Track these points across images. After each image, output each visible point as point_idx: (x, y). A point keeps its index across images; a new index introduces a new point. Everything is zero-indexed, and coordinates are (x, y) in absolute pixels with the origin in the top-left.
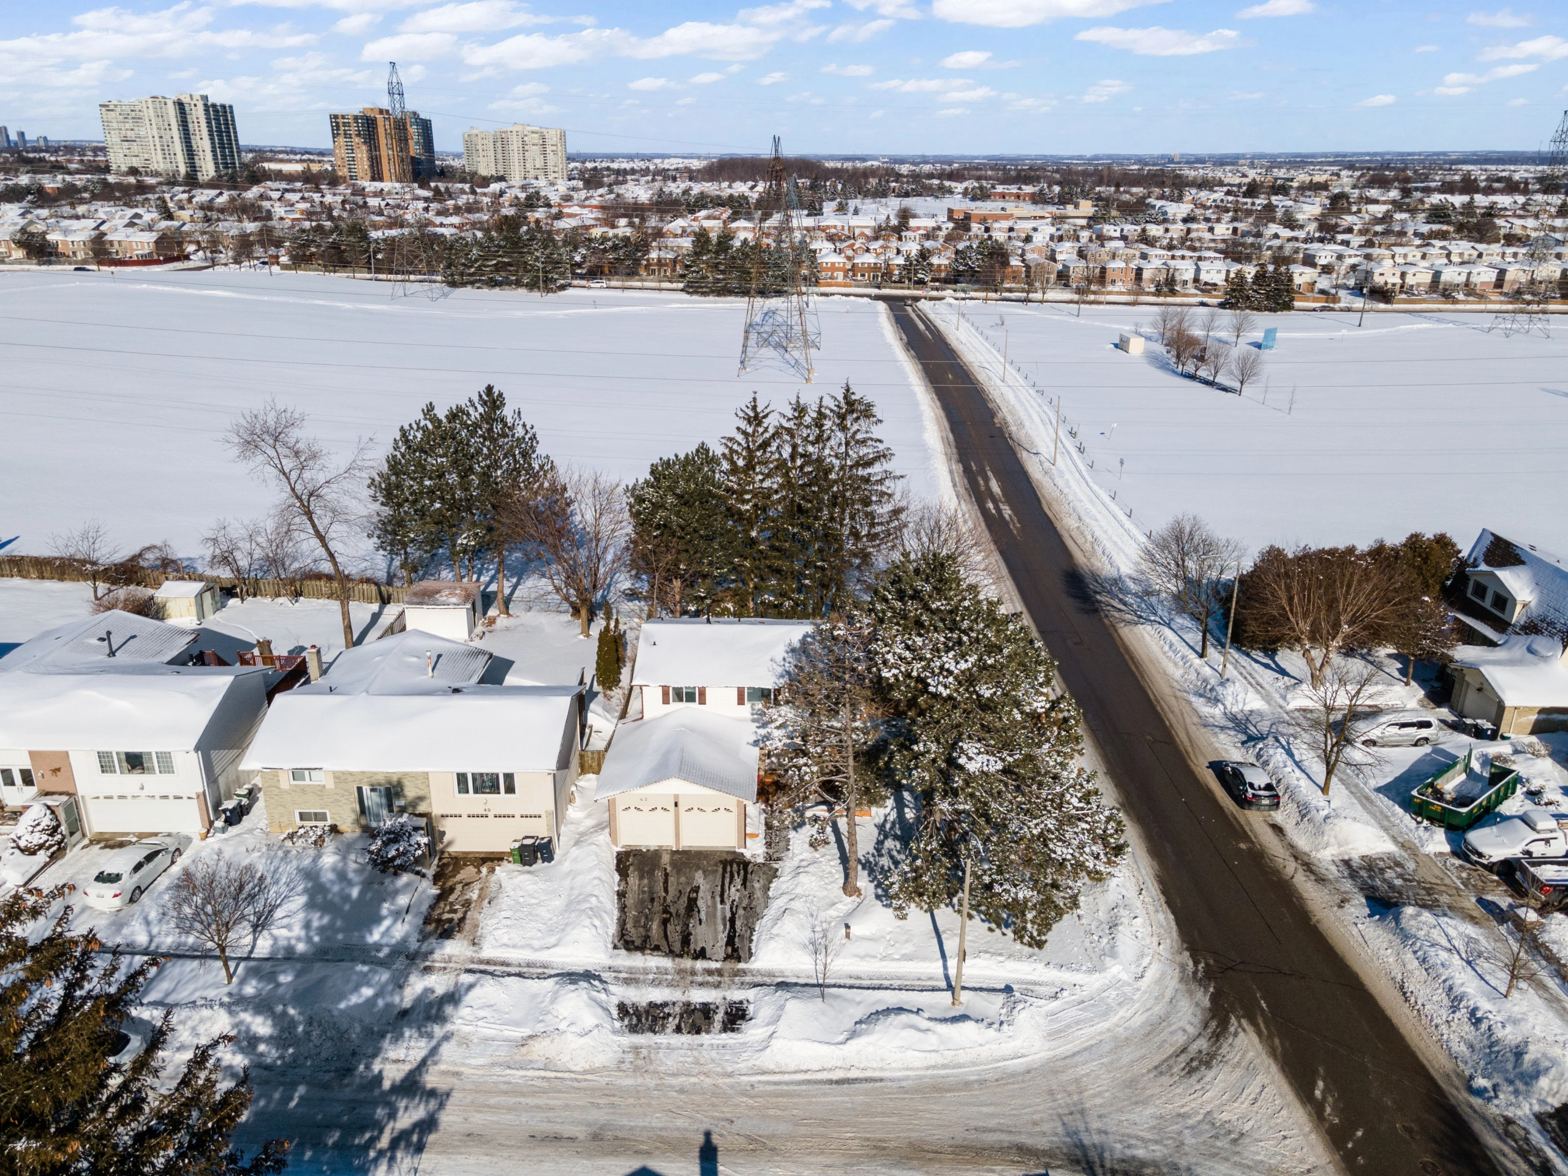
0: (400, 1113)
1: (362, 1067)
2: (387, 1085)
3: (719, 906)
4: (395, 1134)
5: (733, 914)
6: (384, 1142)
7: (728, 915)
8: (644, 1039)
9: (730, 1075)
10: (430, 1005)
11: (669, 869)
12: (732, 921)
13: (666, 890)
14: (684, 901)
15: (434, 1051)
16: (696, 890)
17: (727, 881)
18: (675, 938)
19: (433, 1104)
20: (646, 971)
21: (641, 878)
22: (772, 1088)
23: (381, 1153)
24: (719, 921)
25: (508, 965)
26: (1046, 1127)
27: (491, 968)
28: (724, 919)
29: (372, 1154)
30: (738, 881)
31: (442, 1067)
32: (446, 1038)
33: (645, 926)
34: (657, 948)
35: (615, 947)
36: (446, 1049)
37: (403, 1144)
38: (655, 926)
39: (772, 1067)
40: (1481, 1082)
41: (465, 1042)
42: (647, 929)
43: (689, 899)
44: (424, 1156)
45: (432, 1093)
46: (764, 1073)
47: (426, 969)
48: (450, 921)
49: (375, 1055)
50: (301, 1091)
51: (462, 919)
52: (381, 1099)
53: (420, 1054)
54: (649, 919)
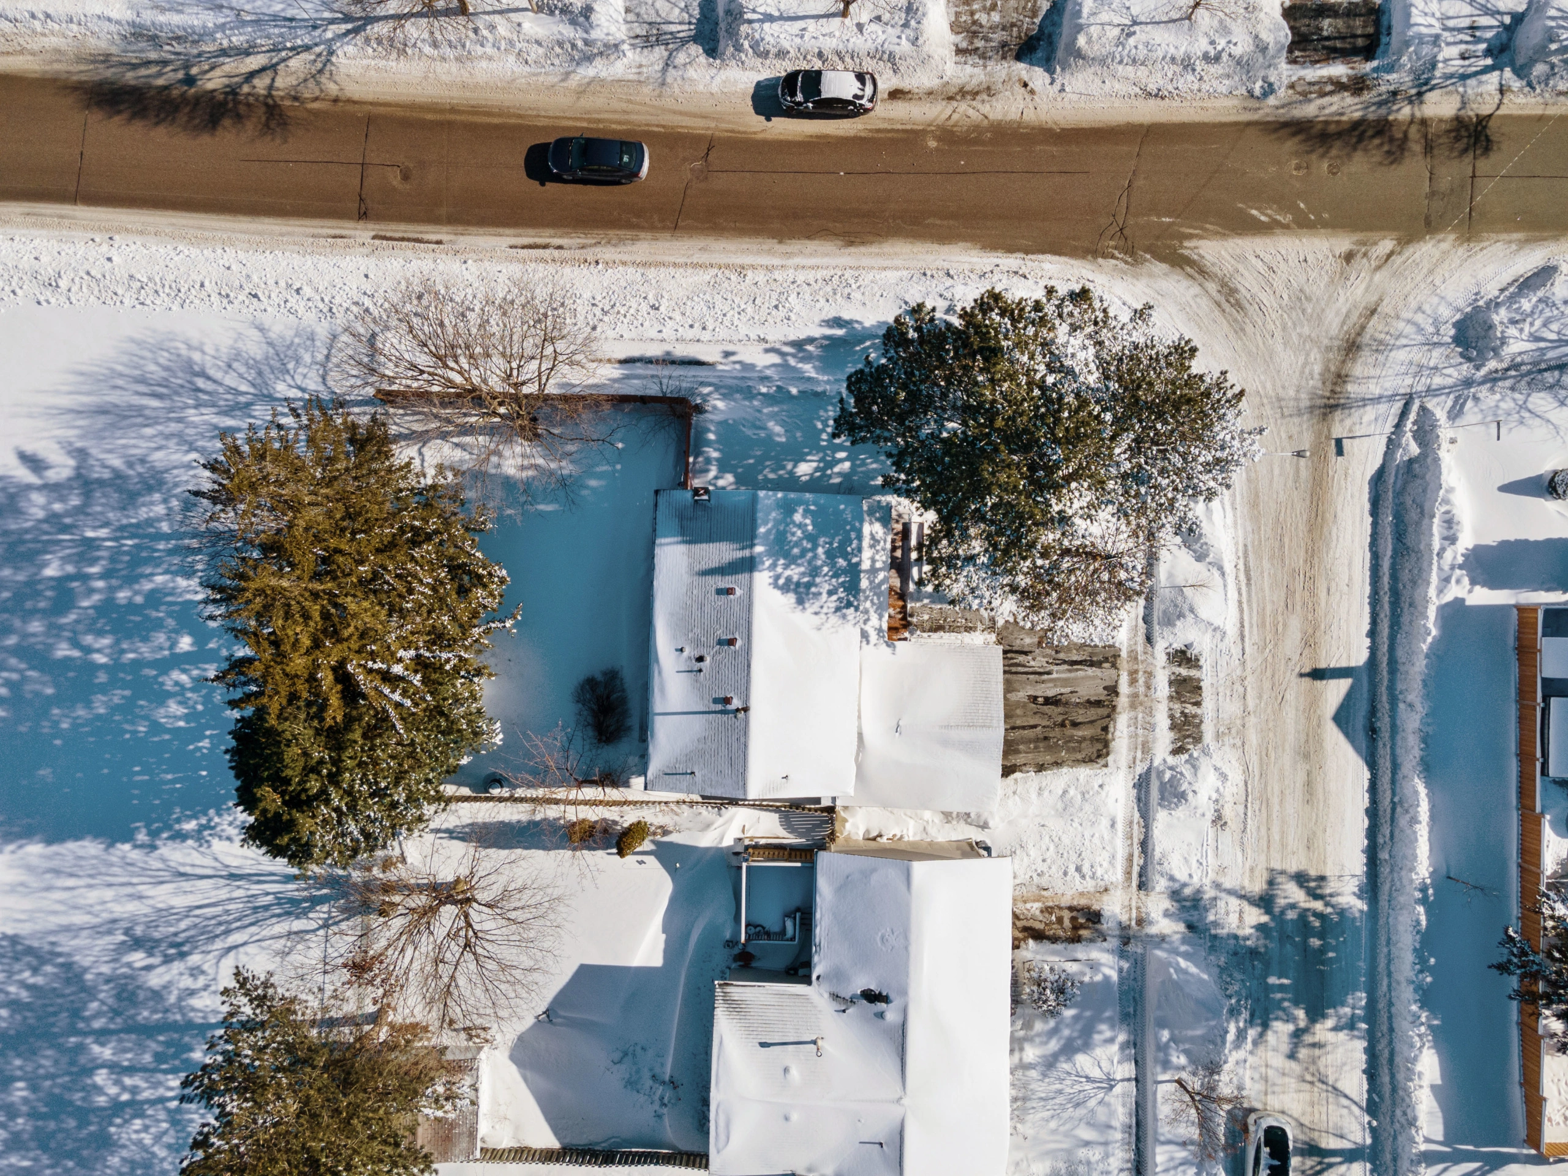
0: (1291, 901)
1: (1249, 943)
2: (1265, 919)
3: (1054, 676)
5: (1065, 662)
6: (1318, 905)
7: (1066, 667)
8: (1208, 730)
10: (1183, 908)
12: (1071, 663)
13: (1035, 727)
14: (1046, 709)
15: (1230, 892)
16: (1033, 699)
17: (1021, 669)
18: (1093, 713)
19: (1280, 879)
20: (1134, 736)
21: (1019, 752)
23: (1327, 904)
24: (1073, 675)
25: (1131, 855)
26: (1294, 431)
27: (1137, 869)
28: (1070, 671)
29: (1329, 910)
30: (1021, 659)
31: (1246, 883)
32: (1217, 886)
33: (1080, 742)
34: (1105, 729)
35: (1106, 766)
36: (1228, 884)
37: (1319, 891)
38: (1079, 733)
41: (1222, 869)
42: (1084, 739)
43: (1046, 703)
44: (1328, 874)
45: (1271, 883)
46: (1242, 635)
47: (1140, 922)
48: (1073, 919)
49: (1236, 937)
50: (1273, 980)
51: (1071, 909)
52: (1279, 918)
53: (1234, 903)
54: (1071, 739)
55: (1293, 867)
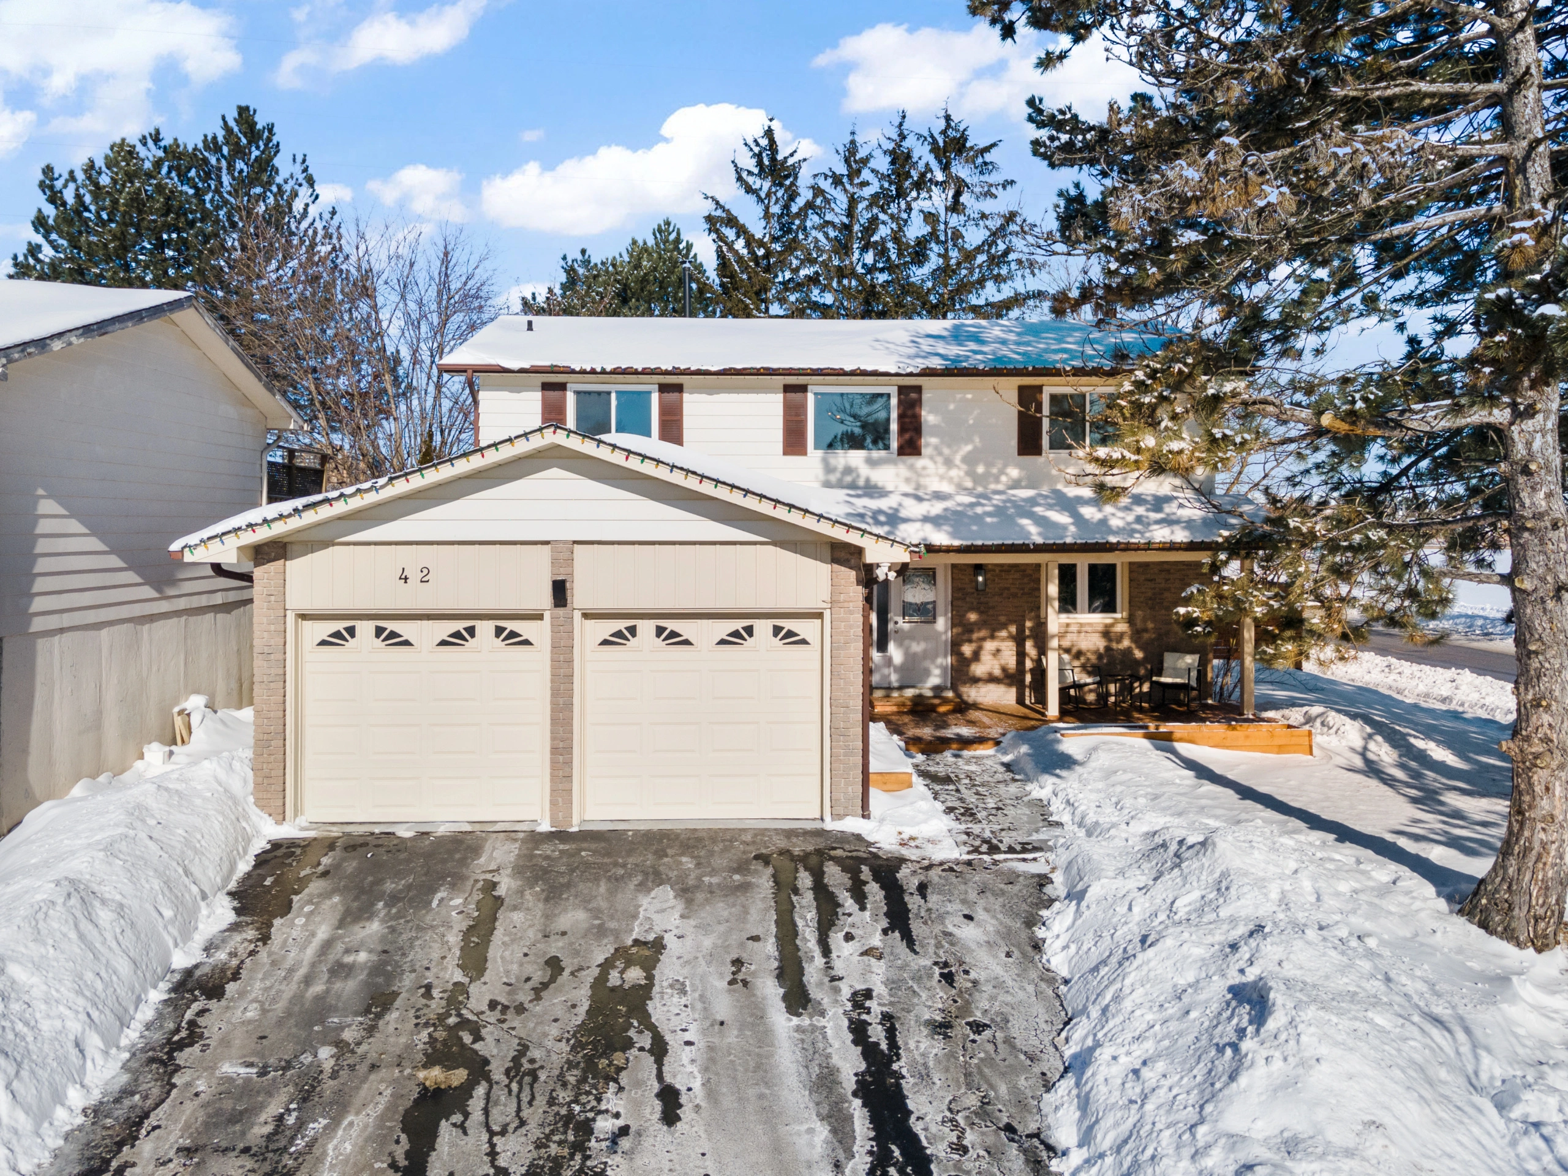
11: (506, 885)
13: (473, 963)
16: (644, 955)
21: (354, 918)
30: (864, 920)
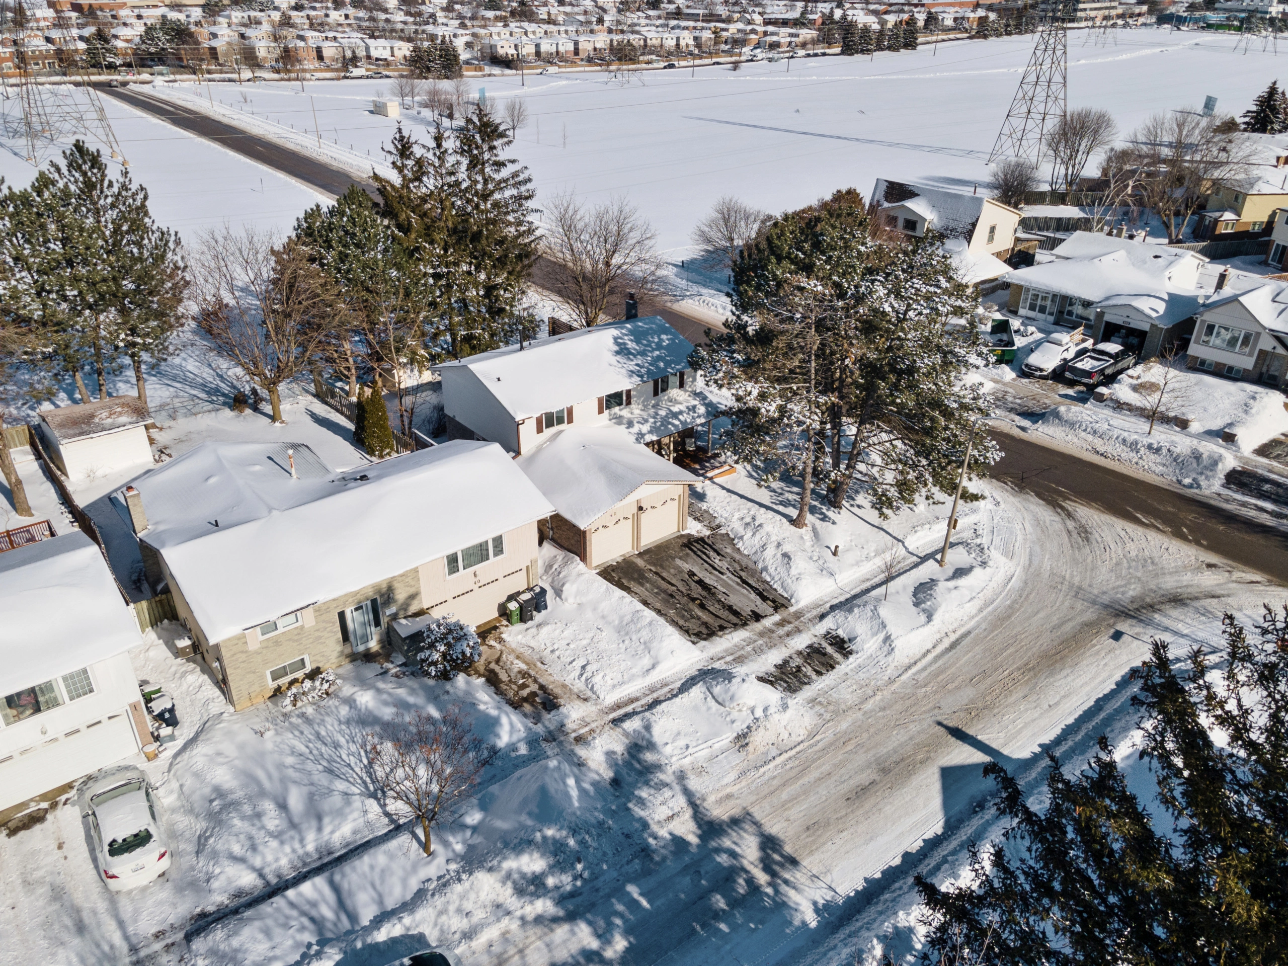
0: (737, 849)
1: (651, 841)
2: (693, 839)
3: (724, 577)
4: (761, 866)
5: (740, 578)
6: (762, 878)
7: (739, 580)
8: (807, 692)
9: (891, 681)
10: (627, 764)
11: (653, 569)
12: (744, 582)
13: (673, 585)
14: (693, 585)
15: (687, 792)
16: (692, 574)
17: (704, 557)
18: (724, 614)
19: (749, 827)
20: (740, 647)
21: (642, 585)
22: (925, 673)
23: (772, 885)
24: (738, 587)
25: (637, 699)
26: (1079, 607)
27: (629, 709)
28: (738, 584)
29: (769, 890)
30: (712, 554)
31: (711, 799)
32: (681, 777)
33: (692, 617)
34: (722, 628)
35: (694, 643)
36: (693, 783)
37: (777, 868)
38: (699, 612)
39: (907, 661)
40: (1187, 481)
41: (701, 771)
42: (699, 618)
43: (697, 582)
44: (805, 863)
45: (735, 822)
46: (909, 667)
47: (579, 740)
48: (534, 694)
49: (645, 825)
50: (633, 890)
51: (542, 687)
52: (706, 851)
53: (680, 801)
54: (689, 611)
55: (774, 828)
